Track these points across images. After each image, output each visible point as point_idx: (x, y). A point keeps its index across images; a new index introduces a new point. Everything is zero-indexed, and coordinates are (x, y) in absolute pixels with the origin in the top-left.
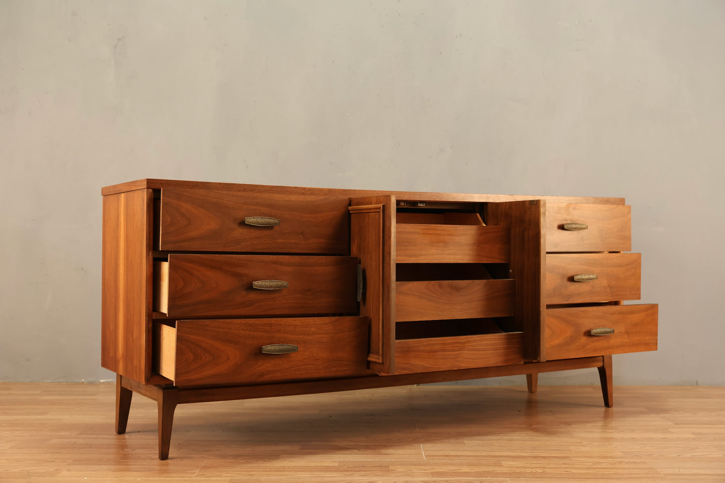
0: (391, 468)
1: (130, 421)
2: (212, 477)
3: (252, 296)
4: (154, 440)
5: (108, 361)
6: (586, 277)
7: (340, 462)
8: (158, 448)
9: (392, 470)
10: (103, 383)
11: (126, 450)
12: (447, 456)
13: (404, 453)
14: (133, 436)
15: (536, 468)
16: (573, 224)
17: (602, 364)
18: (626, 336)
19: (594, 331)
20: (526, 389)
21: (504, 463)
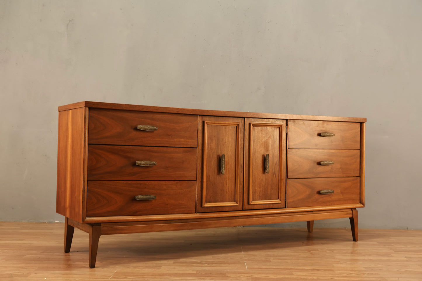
0: (227, 275)
1: (73, 245)
2: (121, 278)
3: (136, 169)
4: (87, 256)
5: (60, 209)
6: (327, 163)
7: (197, 271)
8: (89, 261)
9: (228, 276)
10: (57, 222)
11: (70, 262)
12: (260, 268)
13: (235, 266)
14: (75, 254)
15: (313, 276)
16: (326, 133)
17: (352, 216)
18: (341, 195)
19: (322, 192)
20: (307, 230)
21: (294, 273)
